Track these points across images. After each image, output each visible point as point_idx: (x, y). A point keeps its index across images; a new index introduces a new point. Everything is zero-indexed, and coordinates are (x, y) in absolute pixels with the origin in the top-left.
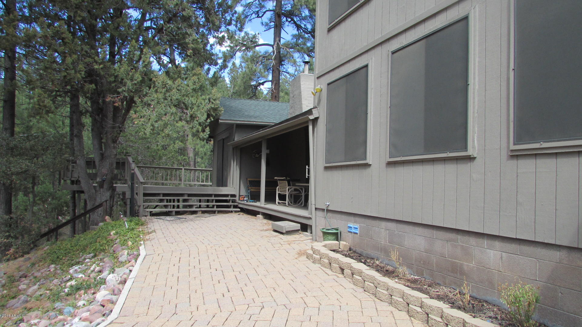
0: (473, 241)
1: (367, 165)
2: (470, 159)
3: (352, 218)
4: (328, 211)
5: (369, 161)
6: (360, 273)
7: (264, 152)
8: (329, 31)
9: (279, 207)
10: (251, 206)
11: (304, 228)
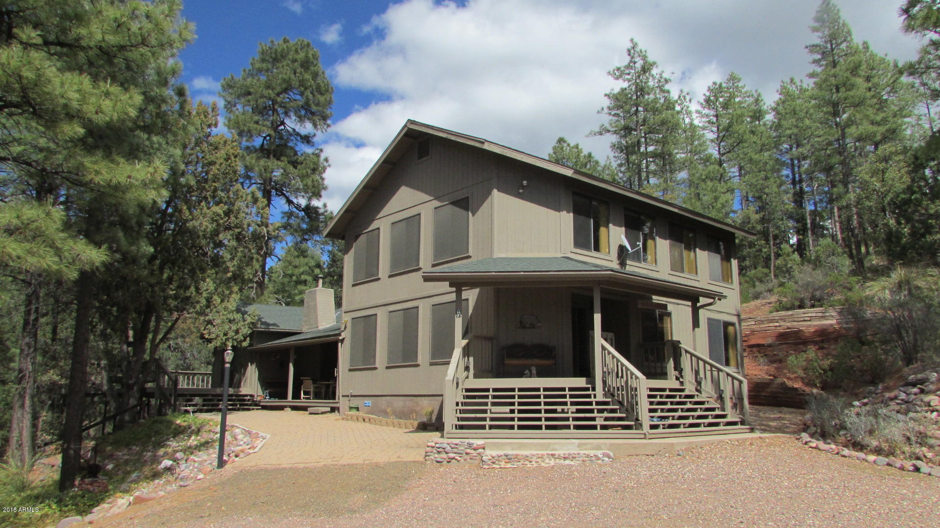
0: (419, 398)
1: (376, 368)
2: (418, 365)
3: (367, 398)
4: (352, 396)
5: (377, 365)
6: (373, 418)
7: (292, 356)
8: (354, 285)
9: (304, 400)
10: (277, 402)
11: (333, 410)
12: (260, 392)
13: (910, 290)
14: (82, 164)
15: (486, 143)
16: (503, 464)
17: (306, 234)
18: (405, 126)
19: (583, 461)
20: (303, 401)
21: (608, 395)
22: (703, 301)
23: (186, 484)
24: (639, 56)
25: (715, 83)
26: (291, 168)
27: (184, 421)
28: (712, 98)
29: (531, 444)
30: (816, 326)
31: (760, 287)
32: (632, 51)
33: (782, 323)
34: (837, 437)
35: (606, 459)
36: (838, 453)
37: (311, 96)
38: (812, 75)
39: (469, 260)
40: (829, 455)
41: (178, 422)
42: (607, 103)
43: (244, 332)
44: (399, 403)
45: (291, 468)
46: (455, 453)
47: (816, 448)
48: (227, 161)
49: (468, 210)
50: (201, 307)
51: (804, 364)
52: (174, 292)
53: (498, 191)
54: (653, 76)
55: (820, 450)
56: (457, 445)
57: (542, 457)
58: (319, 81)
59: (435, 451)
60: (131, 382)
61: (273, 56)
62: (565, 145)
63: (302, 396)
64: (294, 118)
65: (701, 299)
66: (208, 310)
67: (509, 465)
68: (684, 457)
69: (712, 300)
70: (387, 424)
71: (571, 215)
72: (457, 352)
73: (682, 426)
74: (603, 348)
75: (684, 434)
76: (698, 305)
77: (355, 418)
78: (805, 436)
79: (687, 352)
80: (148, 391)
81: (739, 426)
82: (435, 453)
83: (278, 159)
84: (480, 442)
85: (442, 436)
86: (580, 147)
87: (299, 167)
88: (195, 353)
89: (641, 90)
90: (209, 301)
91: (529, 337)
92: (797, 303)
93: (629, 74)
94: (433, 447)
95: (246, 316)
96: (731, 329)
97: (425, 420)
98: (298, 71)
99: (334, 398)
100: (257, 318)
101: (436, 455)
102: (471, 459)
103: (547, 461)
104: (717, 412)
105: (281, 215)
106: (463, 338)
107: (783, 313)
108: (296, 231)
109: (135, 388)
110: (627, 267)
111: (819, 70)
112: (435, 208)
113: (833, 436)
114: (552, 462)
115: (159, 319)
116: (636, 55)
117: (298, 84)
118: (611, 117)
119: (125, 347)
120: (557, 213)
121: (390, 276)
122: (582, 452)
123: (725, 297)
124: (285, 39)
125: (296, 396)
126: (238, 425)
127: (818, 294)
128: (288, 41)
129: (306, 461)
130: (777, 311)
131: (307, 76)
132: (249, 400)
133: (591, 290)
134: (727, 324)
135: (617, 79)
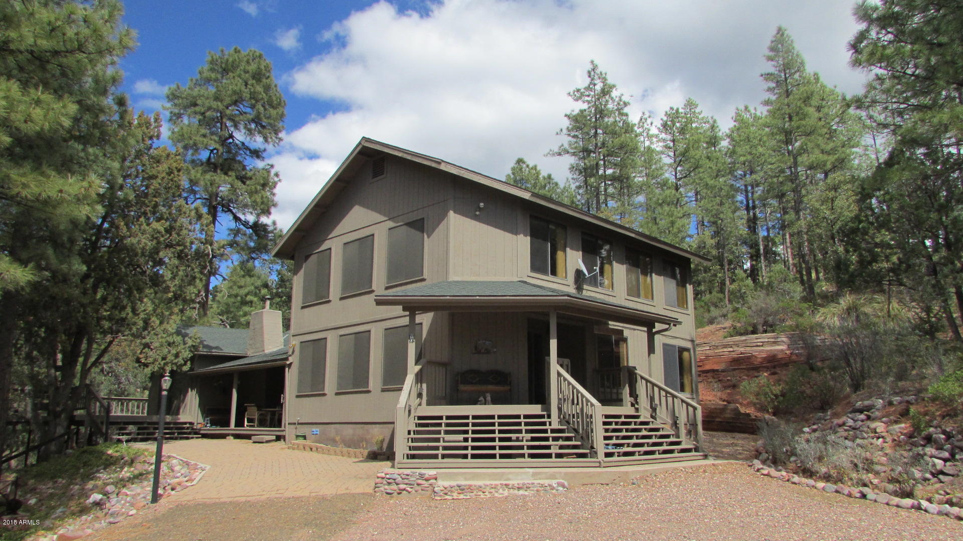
0: (369, 426)
1: (324, 395)
2: (369, 392)
3: (315, 426)
4: (299, 424)
5: (326, 391)
6: (321, 447)
7: (236, 382)
8: (303, 308)
9: (248, 428)
10: (218, 430)
11: (278, 438)
12: (201, 420)
13: (858, 317)
14: (8, 176)
15: (443, 164)
16: (455, 495)
17: (254, 252)
18: (360, 143)
19: (537, 491)
20: (246, 429)
21: (564, 422)
22: (658, 326)
23: (116, 521)
24: (599, 78)
25: (672, 108)
26: (240, 183)
27: (117, 451)
28: (669, 123)
29: (484, 474)
30: (768, 351)
31: (715, 312)
32: (592, 73)
33: (736, 348)
34: (788, 463)
35: (560, 488)
36: (788, 480)
37: (262, 109)
38: (767, 103)
39: (423, 283)
40: (780, 482)
41: (110, 452)
42: (566, 123)
43: (185, 356)
44: (349, 431)
45: (231, 502)
46: (406, 484)
47: (768, 475)
48: (170, 175)
49: (423, 232)
50: (137, 329)
51: (756, 389)
52: (108, 313)
53: (455, 212)
54: (612, 99)
55: (771, 477)
56: (408, 475)
57: (495, 487)
58: (271, 93)
59: (385, 482)
60: (58, 409)
61: (223, 66)
62: (524, 166)
63: (246, 423)
64: (243, 131)
65: (657, 324)
66: (146, 332)
67: (462, 496)
68: (639, 486)
69: (667, 326)
70: (336, 454)
71: (529, 238)
72: (410, 379)
73: (637, 454)
74: (559, 374)
75: (638, 462)
76: (654, 330)
77: (302, 447)
78: (757, 463)
79: (642, 378)
80: (77, 419)
81: (693, 453)
82: (385, 485)
83: (226, 174)
84: (432, 472)
85: (393, 466)
86: (538, 169)
87: (248, 182)
88: (130, 377)
89: (601, 113)
90: (146, 322)
91: (484, 363)
92: (750, 329)
93: (588, 96)
94: (383, 478)
95: (186, 339)
96: (686, 354)
97: (375, 448)
98: (250, 82)
99: (280, 426)
100: (198, 341)
101: (386, 487)
102: (422, 490)
103: (501, 491)
104: (672, 439)
105: (227, 232)
106: (416, 364)
107: (738, 338)
108: (243, 249)
109: (63, 416)
110: (584, 292)
111: (773, 98)
112: (390, 229)
113: (784, 463)
114: (506, 493)
115: (90, 342)
116: (596, 77)
117: (248, 96)
118: (570, 139)
119: (53, 371)
120: (514, 236)
121: (341, 299)
122: (536, 482)
123: (680, 323)
124: (236, 49)
125: (240, 423)
126: (175, 455)
127: (770, 319)
128: (239, 52)
129: (249, 494)
130: (732, 336)
131: (259, 89)
132: (188, 428)
133: (547, 315)
134: (682, 350)
135: (577, 100)
